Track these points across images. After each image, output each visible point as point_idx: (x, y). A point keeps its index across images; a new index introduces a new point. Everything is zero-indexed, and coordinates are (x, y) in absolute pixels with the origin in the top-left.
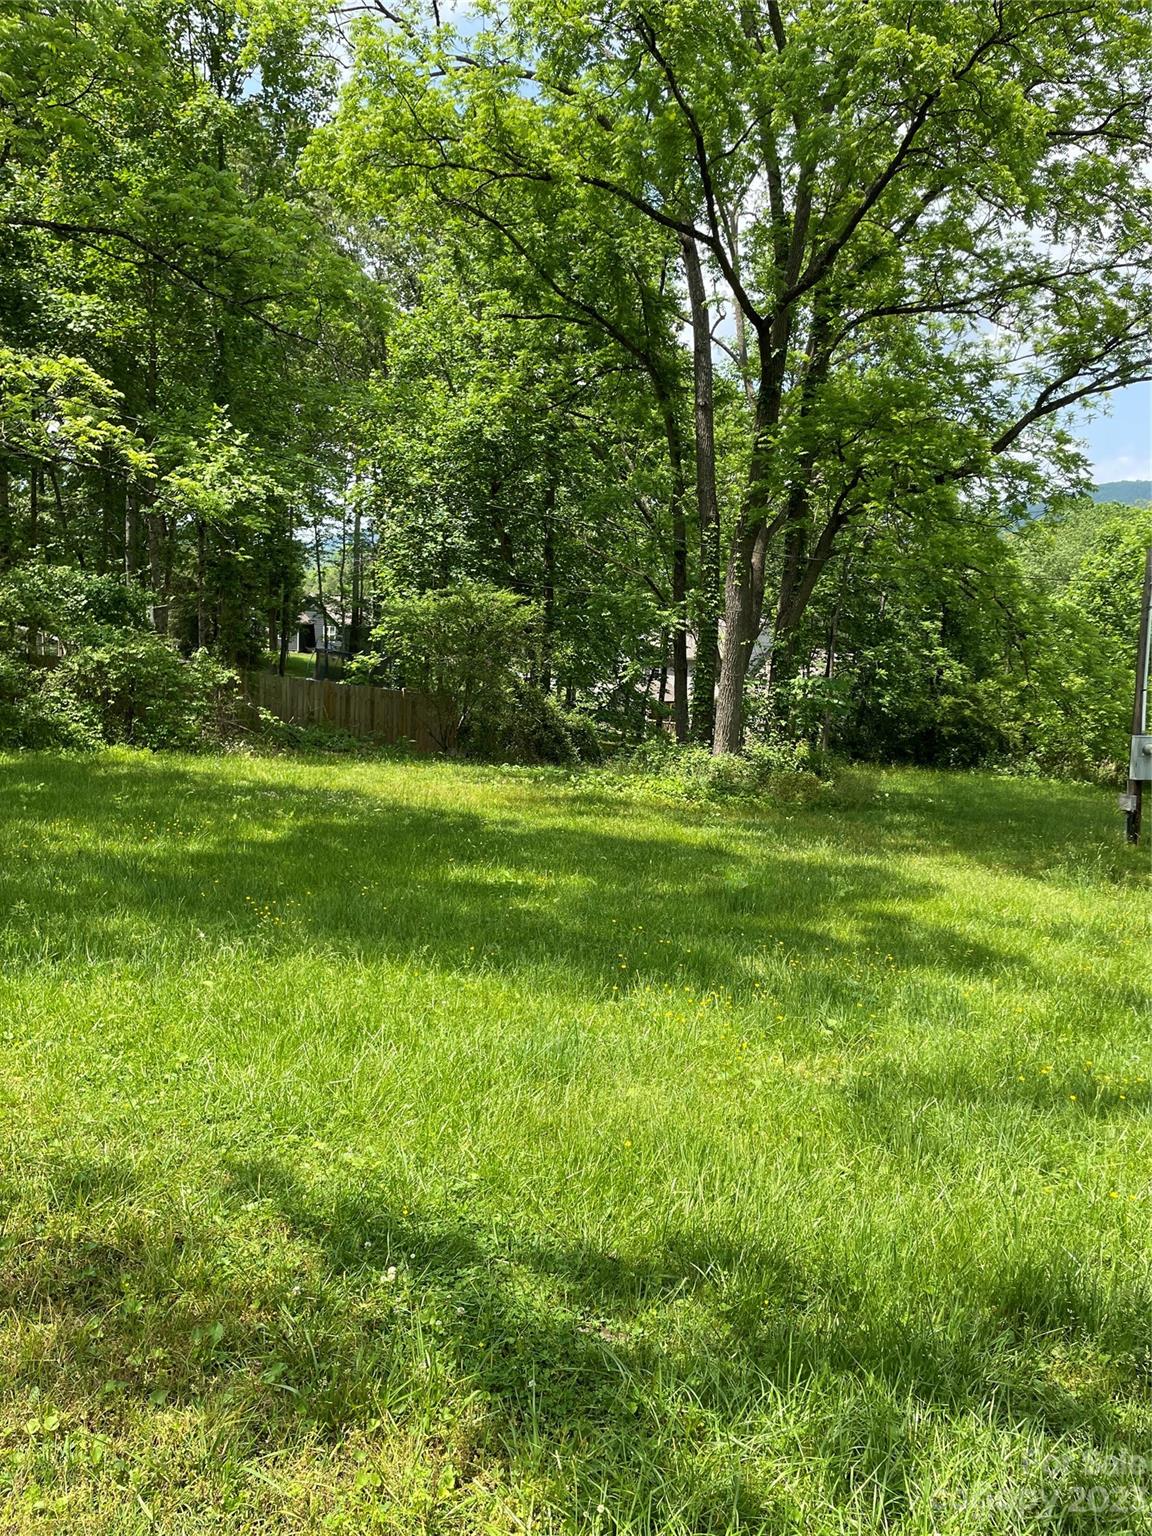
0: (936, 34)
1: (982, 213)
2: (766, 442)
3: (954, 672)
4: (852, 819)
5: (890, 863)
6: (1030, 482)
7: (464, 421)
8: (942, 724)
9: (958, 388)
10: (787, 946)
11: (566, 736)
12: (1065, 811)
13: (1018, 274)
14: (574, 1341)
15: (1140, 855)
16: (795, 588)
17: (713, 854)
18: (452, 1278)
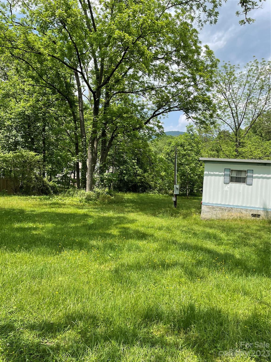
0: (128, 34)
1: (140, 73)
2: (96, 119)
3: (140, 171)
4: (118, 205)
5: (126, 215)
6: (152, 131)
7: (20, 109)
8: (138, 183)
9: (137, 110)
10: (102, 237)
11: (49, 188)
12: (163, 201)
13: (148, 87)
14: (40, 347)
15: (177, 210)
16: (104, 153)
17: (86, 216)
18: (7, 336)
